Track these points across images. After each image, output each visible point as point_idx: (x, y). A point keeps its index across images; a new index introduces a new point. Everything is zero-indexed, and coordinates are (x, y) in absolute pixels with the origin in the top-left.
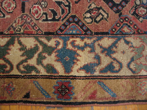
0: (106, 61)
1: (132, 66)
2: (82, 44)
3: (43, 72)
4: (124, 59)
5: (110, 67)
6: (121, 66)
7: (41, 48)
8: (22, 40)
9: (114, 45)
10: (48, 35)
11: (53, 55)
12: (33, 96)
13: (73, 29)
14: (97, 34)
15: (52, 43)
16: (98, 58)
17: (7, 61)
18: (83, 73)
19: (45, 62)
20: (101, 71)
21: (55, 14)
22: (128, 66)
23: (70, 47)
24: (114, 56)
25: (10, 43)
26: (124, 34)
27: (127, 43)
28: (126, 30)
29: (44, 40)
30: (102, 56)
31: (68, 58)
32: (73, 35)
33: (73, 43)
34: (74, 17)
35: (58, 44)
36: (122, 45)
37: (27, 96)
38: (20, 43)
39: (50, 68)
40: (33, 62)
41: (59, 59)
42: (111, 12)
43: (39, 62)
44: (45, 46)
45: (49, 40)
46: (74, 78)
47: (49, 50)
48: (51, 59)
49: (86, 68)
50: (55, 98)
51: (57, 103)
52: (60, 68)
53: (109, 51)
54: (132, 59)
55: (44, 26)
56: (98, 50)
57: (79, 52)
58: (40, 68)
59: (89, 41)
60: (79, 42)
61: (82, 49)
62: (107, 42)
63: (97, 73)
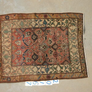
0: (37, 22)
1: (31, 21)
2: (42, 26)
3: (50, 20)
4: (33, 23)
5: (36, 21)
6: (34, 21)
7: (50, 24)
8: (54, 26)
9: (35, 26)
10: (49, 27)
11: (48, 23)
12: (52, 15)
13: (44, 29)
14: (39, 28)
15: (48, 26)
16: (39, 23)
17: (57, 22)
18: (42, 20)
19: (49, 22)
20: (38, 20)
21: (48, 32)
22: (32, 21)
23: (45, 25)
24: (35, 23)
25: (57, 26)
26: (33, 28)
27: (32, 26)
28: (33, 29)
29: (50, 26)
30: (38, 23)
31: (45, 23)
32: (44, 27)
33: (44, 26)
34: (44, 32)
35: (47, 26)
36: (34, 26)
37: (53, 15)
38: (55, 26)
39: (48, 20)
40: (52, 22)
41: (46, 22)
42: (36, 33)
43: (51, 22)
44: (50, 25)
45: (49, 26)
46: (43, 19)
47: (49, 24)
48: (48, 22)
49: (41, 21)
50: (47, 15)
51: (47, 13)
52: (46, 20)
53: (36, 24)
54: (31, 23)
55: (50, 29)
56: (39, 24)
57: (42, 24)
58: (50, 21)
59: (41, 26)
60: (43, 26)
61: (42, 25)
62: (37, 26)
63: (39, 20)
